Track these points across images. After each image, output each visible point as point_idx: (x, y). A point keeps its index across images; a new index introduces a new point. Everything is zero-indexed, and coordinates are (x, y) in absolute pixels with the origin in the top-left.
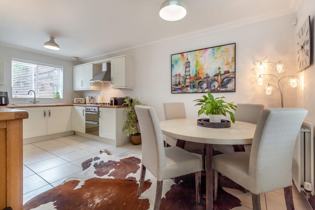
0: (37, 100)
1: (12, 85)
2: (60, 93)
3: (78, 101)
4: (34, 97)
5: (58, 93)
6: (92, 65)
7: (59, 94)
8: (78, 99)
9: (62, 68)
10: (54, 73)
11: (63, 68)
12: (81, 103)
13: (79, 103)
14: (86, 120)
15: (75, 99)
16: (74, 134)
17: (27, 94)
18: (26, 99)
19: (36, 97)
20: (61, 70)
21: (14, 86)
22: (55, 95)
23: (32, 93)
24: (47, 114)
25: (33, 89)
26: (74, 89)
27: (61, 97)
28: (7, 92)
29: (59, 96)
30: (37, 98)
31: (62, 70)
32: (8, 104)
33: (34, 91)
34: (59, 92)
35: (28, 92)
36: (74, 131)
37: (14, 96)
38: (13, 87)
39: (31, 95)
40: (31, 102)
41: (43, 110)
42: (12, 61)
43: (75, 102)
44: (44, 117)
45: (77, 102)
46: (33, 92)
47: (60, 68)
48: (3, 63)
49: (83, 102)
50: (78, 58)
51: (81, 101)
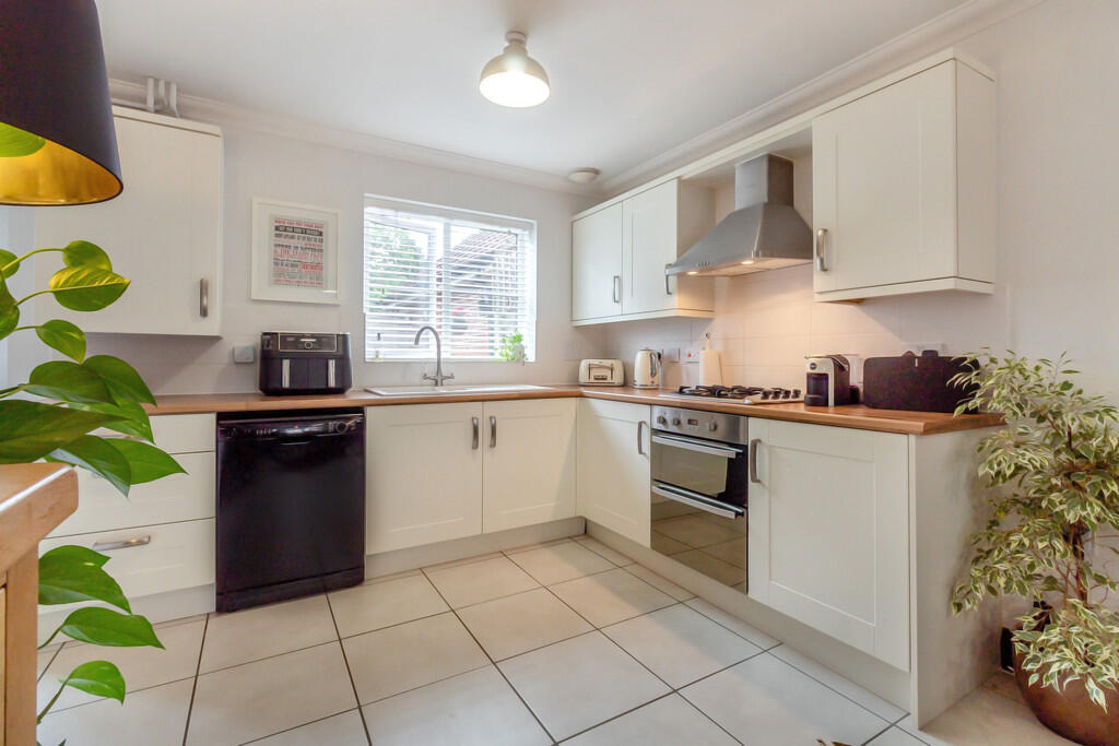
0: (445, 372)
1: (367, 305)
2: (525, 338)
3: (595, 373)
4: (435, 356)
5: (518, 339)
6: (672, 188)
7: (522, 343)
8: (596, 362)
9: (528, 227)
10: (495, 265)
11: (535, 227)
12: (609, 380)
13: (601, 383)
14: (655, 480)
15: (584, 364)
16: (584, 532)
17: (413, 343)
18: (407, 364)
19: (443, 356)
20: (526, 238)
21: (372, 310)
22: (509, 348)
23: (427, 339)
24: (484, 433)
25: (433, 323)
26: (575, 317)
27: (531, 355)
28: (344, 337)
29: (521, 353)
30: (449, 362)
31: (530, 235)
32: (350, 386)
33: (437, 330)
34: (521, 332)
35: (414, 336)
36: (586, 520)
37: (369, 355)
38: (368, 313)
39: (428, 346)
40: (425, 377)
41: (470, 417)
42: (366, 210)
43: (583, 378)
44: (473, 448)
45: (592, 380)
46: (431, 335)
47: (525, 230)
48: (336, 214)
49: (618, 378)
50: (596, 172)
51: (607, 373)
